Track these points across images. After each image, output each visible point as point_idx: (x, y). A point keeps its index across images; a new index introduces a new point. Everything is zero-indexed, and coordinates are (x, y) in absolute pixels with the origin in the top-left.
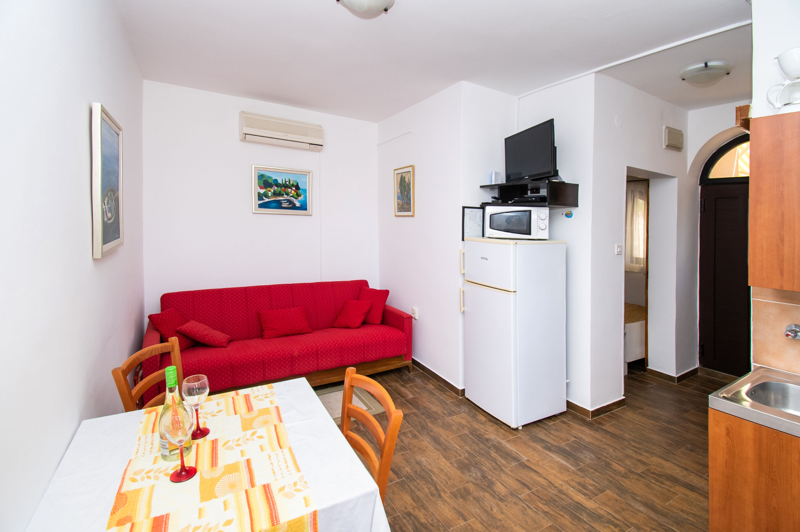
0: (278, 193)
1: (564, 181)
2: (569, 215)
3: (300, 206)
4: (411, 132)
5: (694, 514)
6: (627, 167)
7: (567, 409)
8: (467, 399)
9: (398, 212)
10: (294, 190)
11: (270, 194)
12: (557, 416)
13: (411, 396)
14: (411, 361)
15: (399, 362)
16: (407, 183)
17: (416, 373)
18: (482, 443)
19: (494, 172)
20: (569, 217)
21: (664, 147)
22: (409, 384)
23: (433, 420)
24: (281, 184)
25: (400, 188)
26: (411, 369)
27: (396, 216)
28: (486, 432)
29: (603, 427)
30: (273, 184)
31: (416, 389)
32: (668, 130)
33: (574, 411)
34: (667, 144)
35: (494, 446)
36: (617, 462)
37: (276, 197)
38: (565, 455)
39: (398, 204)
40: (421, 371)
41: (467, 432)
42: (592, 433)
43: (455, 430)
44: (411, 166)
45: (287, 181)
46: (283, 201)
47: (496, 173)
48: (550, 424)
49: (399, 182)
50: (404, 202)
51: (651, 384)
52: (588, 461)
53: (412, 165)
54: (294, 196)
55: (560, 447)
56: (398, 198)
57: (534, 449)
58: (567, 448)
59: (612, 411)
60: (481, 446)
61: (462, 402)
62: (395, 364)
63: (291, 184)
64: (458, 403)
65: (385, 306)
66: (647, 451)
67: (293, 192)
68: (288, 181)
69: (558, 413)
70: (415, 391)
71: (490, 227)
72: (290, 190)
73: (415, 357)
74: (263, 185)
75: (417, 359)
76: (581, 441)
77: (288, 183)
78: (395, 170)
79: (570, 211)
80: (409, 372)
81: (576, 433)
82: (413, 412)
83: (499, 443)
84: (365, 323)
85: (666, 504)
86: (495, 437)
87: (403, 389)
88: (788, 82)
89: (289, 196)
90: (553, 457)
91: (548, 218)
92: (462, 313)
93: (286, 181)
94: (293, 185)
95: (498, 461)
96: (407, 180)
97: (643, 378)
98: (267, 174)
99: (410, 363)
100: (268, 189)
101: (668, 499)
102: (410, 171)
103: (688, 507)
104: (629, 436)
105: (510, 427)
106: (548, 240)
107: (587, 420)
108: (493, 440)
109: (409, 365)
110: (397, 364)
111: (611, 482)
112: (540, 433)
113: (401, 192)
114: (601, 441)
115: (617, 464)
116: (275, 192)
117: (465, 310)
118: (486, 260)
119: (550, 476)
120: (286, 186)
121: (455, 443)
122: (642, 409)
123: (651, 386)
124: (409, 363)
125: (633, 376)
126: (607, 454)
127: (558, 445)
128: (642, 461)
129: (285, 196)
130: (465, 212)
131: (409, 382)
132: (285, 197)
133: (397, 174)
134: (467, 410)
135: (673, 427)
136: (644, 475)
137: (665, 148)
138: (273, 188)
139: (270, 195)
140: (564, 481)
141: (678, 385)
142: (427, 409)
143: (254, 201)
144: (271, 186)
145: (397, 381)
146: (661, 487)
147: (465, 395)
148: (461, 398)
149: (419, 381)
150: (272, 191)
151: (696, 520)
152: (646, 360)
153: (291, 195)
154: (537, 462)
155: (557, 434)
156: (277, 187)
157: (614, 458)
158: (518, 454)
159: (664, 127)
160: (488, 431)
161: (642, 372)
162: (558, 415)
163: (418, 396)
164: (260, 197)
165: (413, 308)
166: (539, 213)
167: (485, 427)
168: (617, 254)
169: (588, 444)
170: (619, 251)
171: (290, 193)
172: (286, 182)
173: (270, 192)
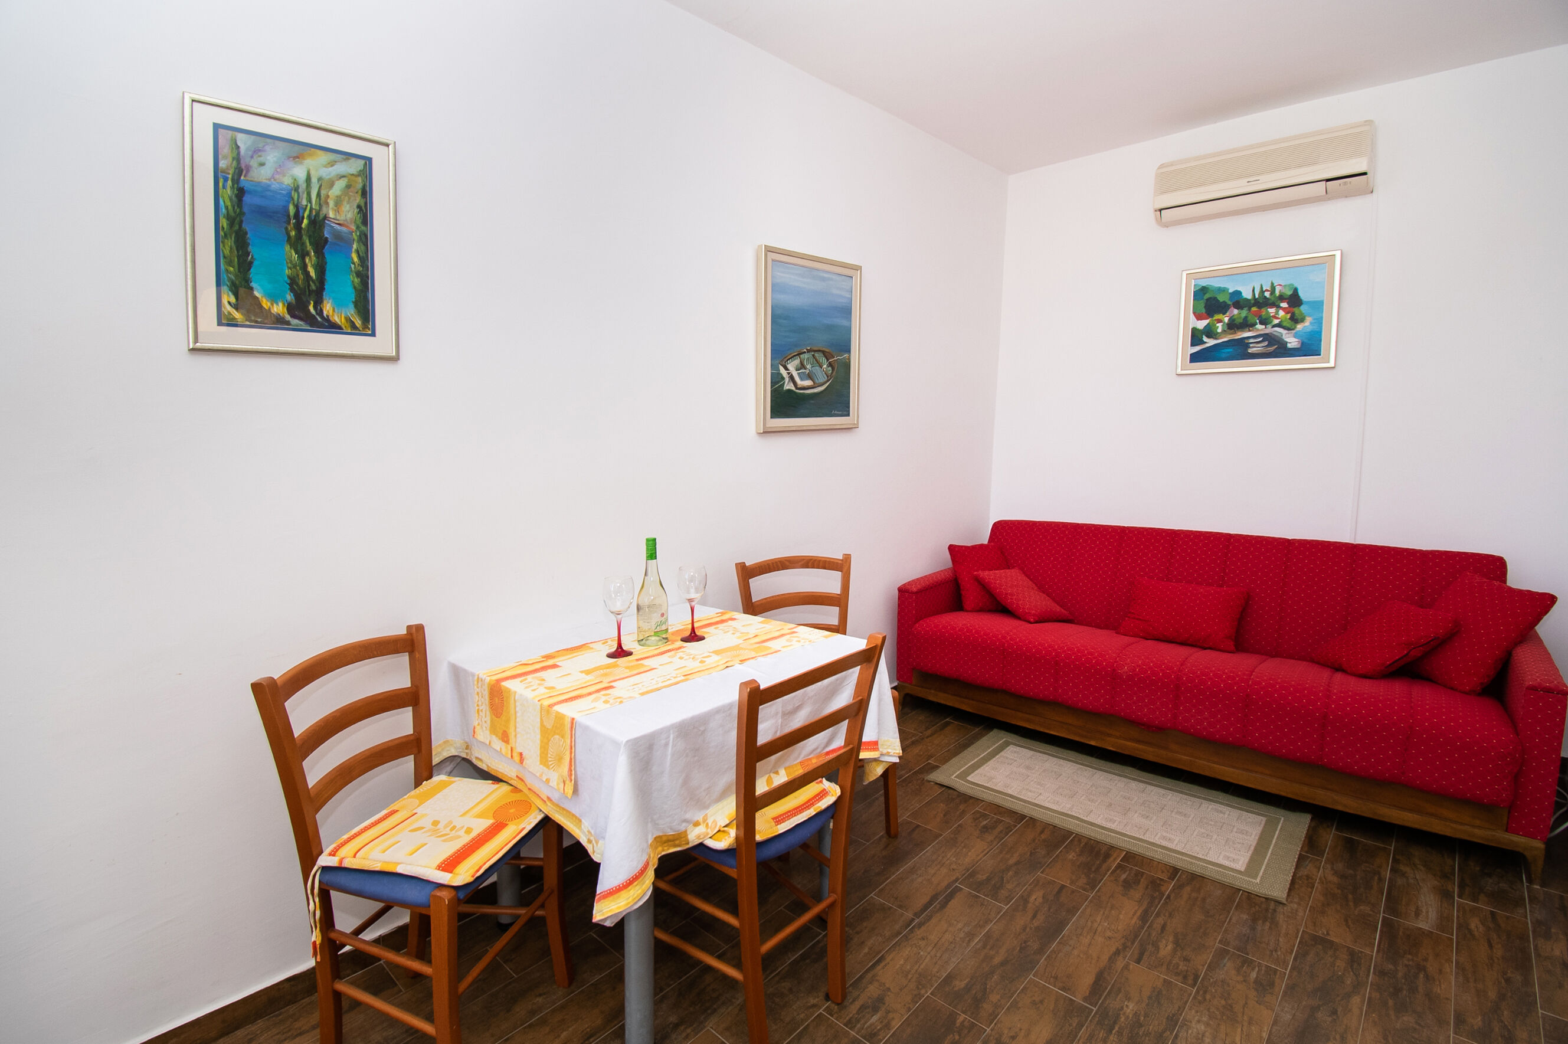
0: (1240, 323)
3: (1299, 346)
10: (1284, 309)
11: (1220, 328)
13: (1426, 923)
14: (1539, 845)
17: (1558, 895)
22: (1475, 902)
24: (1249, 300)
26: (1536, 869)
30: (1229, 303)
31: (1476, 924)
37: (1235, 333)
45: (1267, 290)
46: (1251, 341)
54: (1285, 324)
62: (1461, 824)
63: (1277, 293)
67: (1281, 313)
68: (1269, 289)
70: (1465, 927)
72: (1272, 311)
74: (1204, 311)
77: (1267, 294)
80: (1530, 880)
82: (1363, 953)
87: (1428, 901)
89: (1269, 326)
93: (1264, 289)
94: (1282, 298)
98: (1216, 283)
99: (1536, 848)
100: (1214, 318)
109: (1528, 854)
110: (1465, 827)
116: (1234, 320)
120: (1261, 302)
124: (1531, 847)
129: (1259, 326)
131: (1484, 898)
132: (1258, 330)
138: (1228, 314)
139: (1219, 330)
142: (1423, 977)
143: (1182, 347)
144: (1223, 308)
145: (1445, 876)
149: (1530, 915)
150: (1226, 320)
153: (1276, 321)
156: (1238, 309)
163: (1452, 940)
164: (1196, 337)
171: (1272, 318)
172: (1262, 292)
173: (1222, 324)
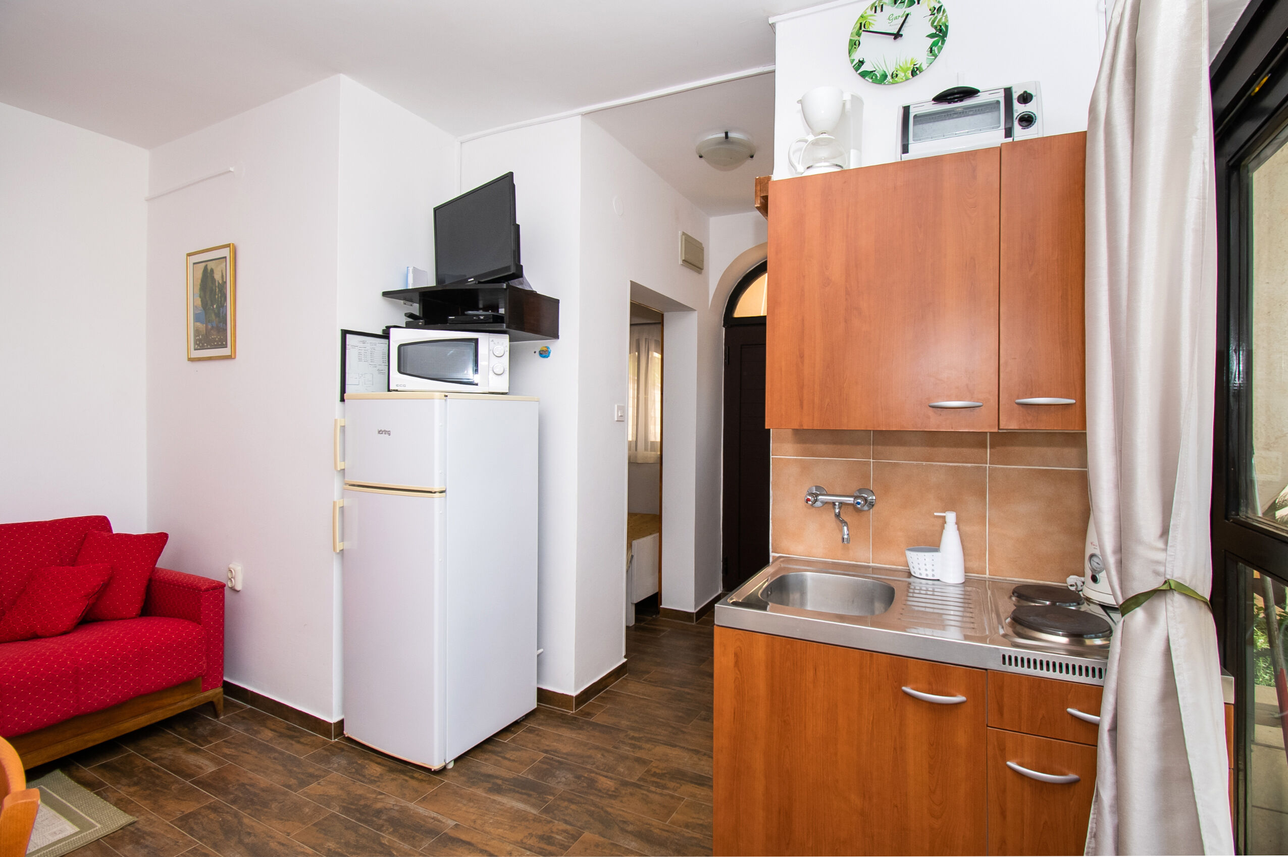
1: (534, 290)
2: (544, 354)
4: (230, 171)
5: (701, 825)
6: (631, 281)
7: (538, 705)
8: (350, 740)
9: (195, 349)
12: (521, 721)
13: (210, 768)
14: (220, 690)
15: (186, 696)
16: (219, 283)
17: (236, 714)
18: (365, 822)
19: (412, 268)
20: (544, 357)
21: (680, 262)
22: (212, 742)
23: (259, 808)
25: (200, 297)
26: (220, 707)
27: (191, 360)
28: (379, 797)
29: (591, 720)
31: (227, 751)
32: (685, 237)
33: (550, 705)
34: (684, 259)
35: (392, 821)
36: (605, 773)
38: (523, 791)
39: (197, 332)
40: (249, 706)
41: (336, 810)
42: (574, 736)
43: (309, 814)
44: (228, 246)
47: (415, 270)
48: (506, 742)
49: (200, 281)
50: (210, 327)
51: (663, 631)
52: (561, 788)
53: (230, 244)
55: (519, 778)
56: (197, 318)
57: (471, 799)
58: (530, 777)
59: (606, 688)
60: (363, 831)
61: (336, 749)
62: (175, 703)
64: (325, 753)
65: (154, 570)
66: (649, 740)
69: (521, 716)
70: (225, 756)
71: (400, 371)
73: (231, 677)
75: (238, 680)
76: (554, 755)
78: (189, 255)
79: (546, 347)
80: (216, 716)
81: (547, 743)
82: (210, 804)
83: (403, 810)
84: (87, 620)
85: (667, 823)
86: (396, 801)
87: (193, 759)
88: (811, 138)
90: (503, 802)
91: (507, 354)
92: (338, 553)
95: (394, 849)
96: (217, 277)
97: (653, 625)
99: (220, 693)
101: (669, 814)
102: (225, 258)
103: (694, 816)
104: (628, 723)
105: (428, 770)
106: (508, 395)
107: (569, 714)
108: (391, 809)
109: (215, 700)
110: (180, 704)
111: (591, 814)
112: (486, 765)
113: (204, 305)
114: (586, 745)
115: (605, 778)
117: (344, 548)
118: (387, 435)
119: (493, 842)
121: (302, 843)
122: (648, 673)
123: (664, 633)
124: (217, 694)
125: (642, 624)
126: (592, 764)
127: (514, 775)
128: (640, 758)
130: (347, 343)
131: (209, 739)
133: (194, 264)
134: (344, 762)
135: (687, 690)
136: (641, 783)
137: (682, 265)
140: (515, 843)
141: (697, 624)
142: (248, 787)
145: (180, 743)
146: (661, 794)
147: (345, 732)
148: (336, 740)
149: (238, 731)
151: (704, 835)
152: (659, 595)
154: (472, 824)
155: (515, 756)
157: (601, 768)
158: (439, 821)
159: (680, 233)
160: (384, 794)
161: (654, 616)
162: (521, 719)
163: (231, 764)
165: (231, 566)
166: (492, 343)
167: (378, 787)
168: (617, 421)
169: (565, 756)
170: (620, 415)
